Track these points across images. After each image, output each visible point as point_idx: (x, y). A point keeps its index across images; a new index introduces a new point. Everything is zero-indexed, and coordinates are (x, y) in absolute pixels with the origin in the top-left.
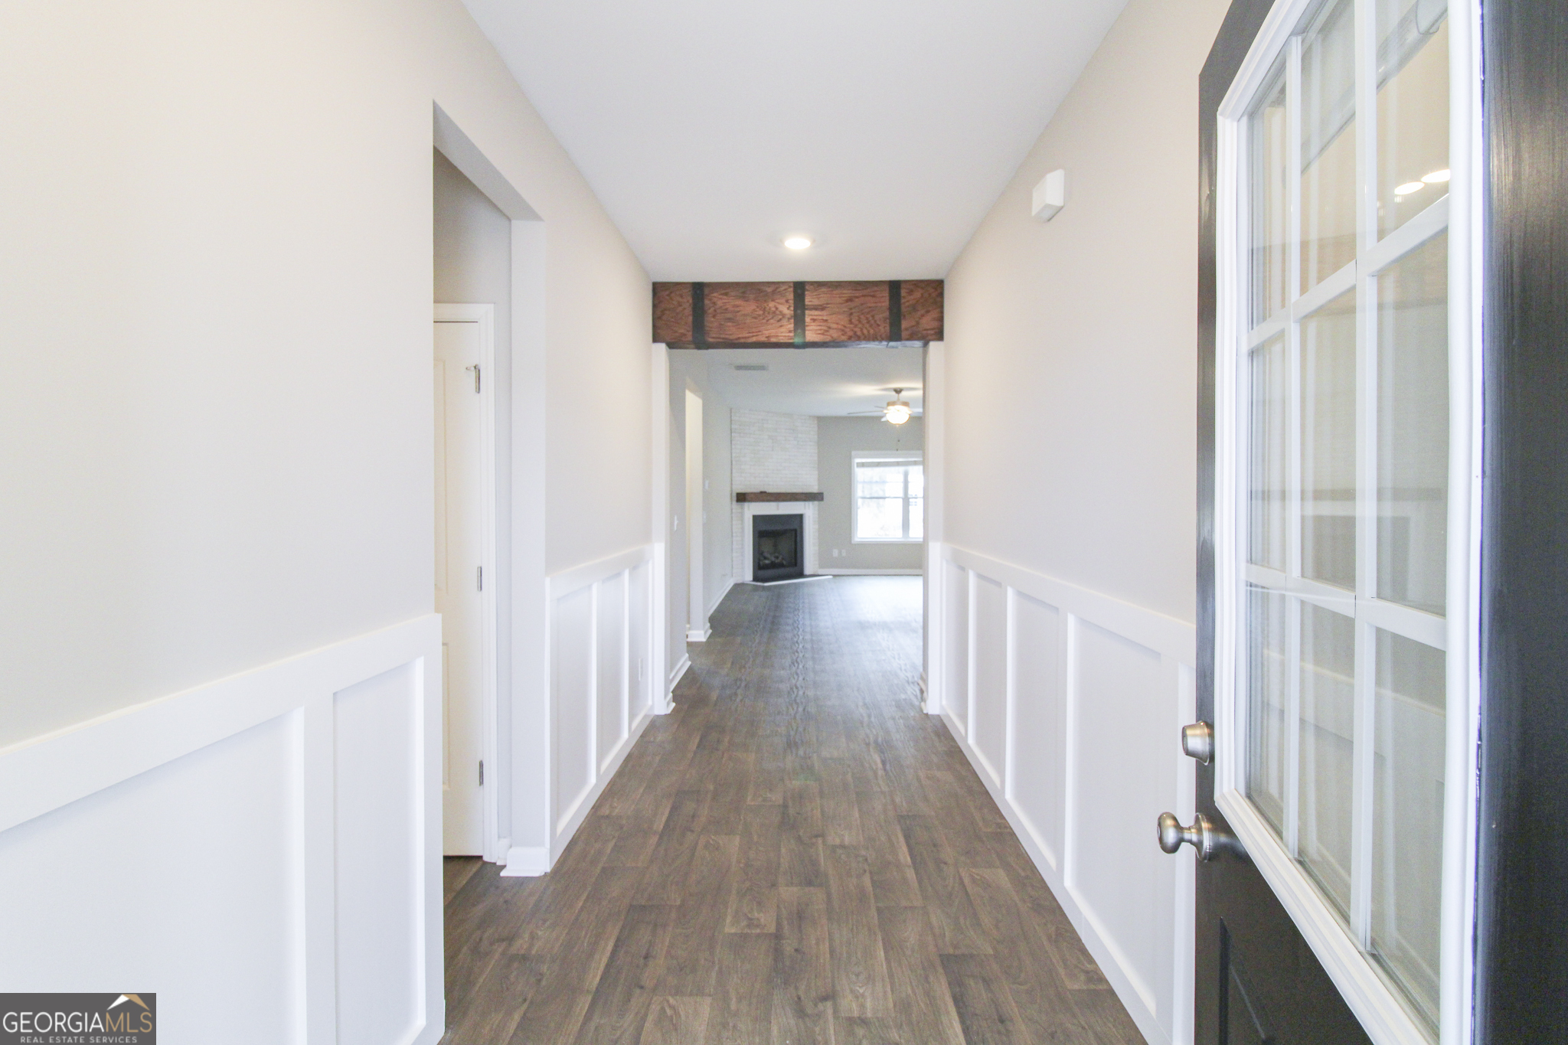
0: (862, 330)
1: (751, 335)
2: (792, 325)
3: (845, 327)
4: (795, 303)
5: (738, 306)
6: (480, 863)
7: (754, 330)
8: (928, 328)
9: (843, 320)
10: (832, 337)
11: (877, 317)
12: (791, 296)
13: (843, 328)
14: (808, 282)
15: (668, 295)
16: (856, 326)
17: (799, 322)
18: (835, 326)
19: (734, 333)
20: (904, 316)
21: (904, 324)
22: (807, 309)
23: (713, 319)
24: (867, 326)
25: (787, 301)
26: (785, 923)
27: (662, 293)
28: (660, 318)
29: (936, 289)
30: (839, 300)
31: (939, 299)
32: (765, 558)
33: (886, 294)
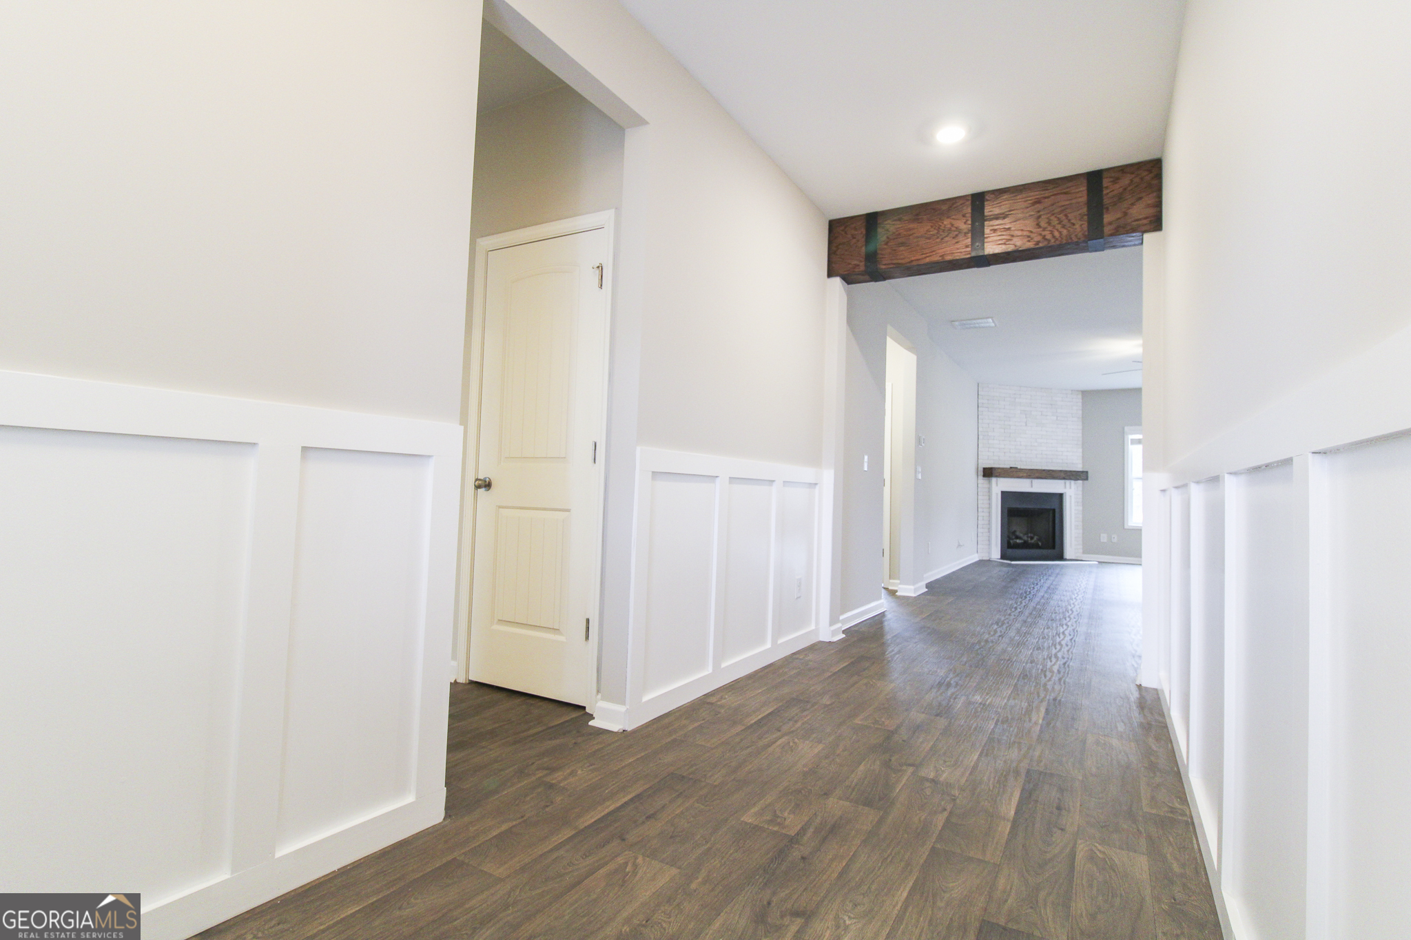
0: (1052, 232)
1: (924, 256)
2: (969, 240)
3: (1031, 232)
4: (973, 217)
5: (910, 229)
6: (582, 713)
7: (927, 251)
8: (1141, 217)
9: (1029, 224)
10: (1016, 246)
11: (1070, 216)
12: (968, 210)
13: (1028, 234)
14: (988, 192)
15: (843, 230)
16: (1044, 229)
17: (978, 234)
18: (1019, 233)
19: (906, 256)
20: (1107, 209)
21: (1107, 218)
22: (986, 220)
23: (885, 247)
24: (1059, 227)
25: (964, 216)
26: (812, 830)
27: (838, 230)
28: (835, 253)
29: (1150, 171)
30: (1024, 205)
31: (1155, 182)
32: (1017, 537)
33: (1083, 188)
